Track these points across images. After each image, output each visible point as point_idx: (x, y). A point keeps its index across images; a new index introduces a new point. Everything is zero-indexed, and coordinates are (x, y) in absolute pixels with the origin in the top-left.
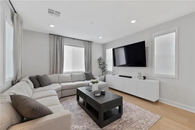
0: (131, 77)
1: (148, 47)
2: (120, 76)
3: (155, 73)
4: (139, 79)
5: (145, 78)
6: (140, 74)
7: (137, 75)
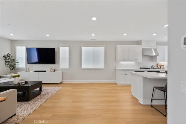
0: (45, 71)
1: (56, 52)
2: (35, 71)
3: (60, 67)
4: (51, 71)
5: (54, 71)
6: (51, 68)
7: (49, 69)
